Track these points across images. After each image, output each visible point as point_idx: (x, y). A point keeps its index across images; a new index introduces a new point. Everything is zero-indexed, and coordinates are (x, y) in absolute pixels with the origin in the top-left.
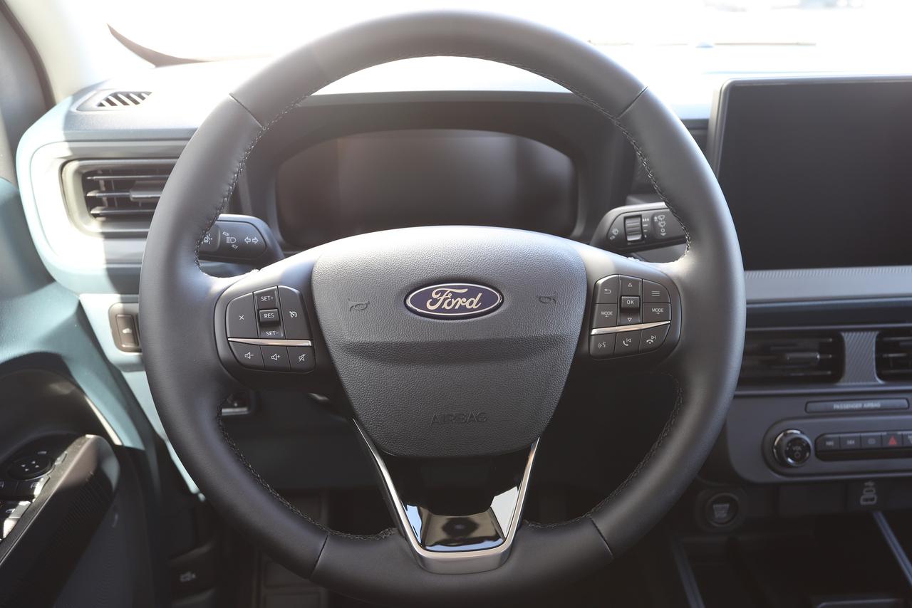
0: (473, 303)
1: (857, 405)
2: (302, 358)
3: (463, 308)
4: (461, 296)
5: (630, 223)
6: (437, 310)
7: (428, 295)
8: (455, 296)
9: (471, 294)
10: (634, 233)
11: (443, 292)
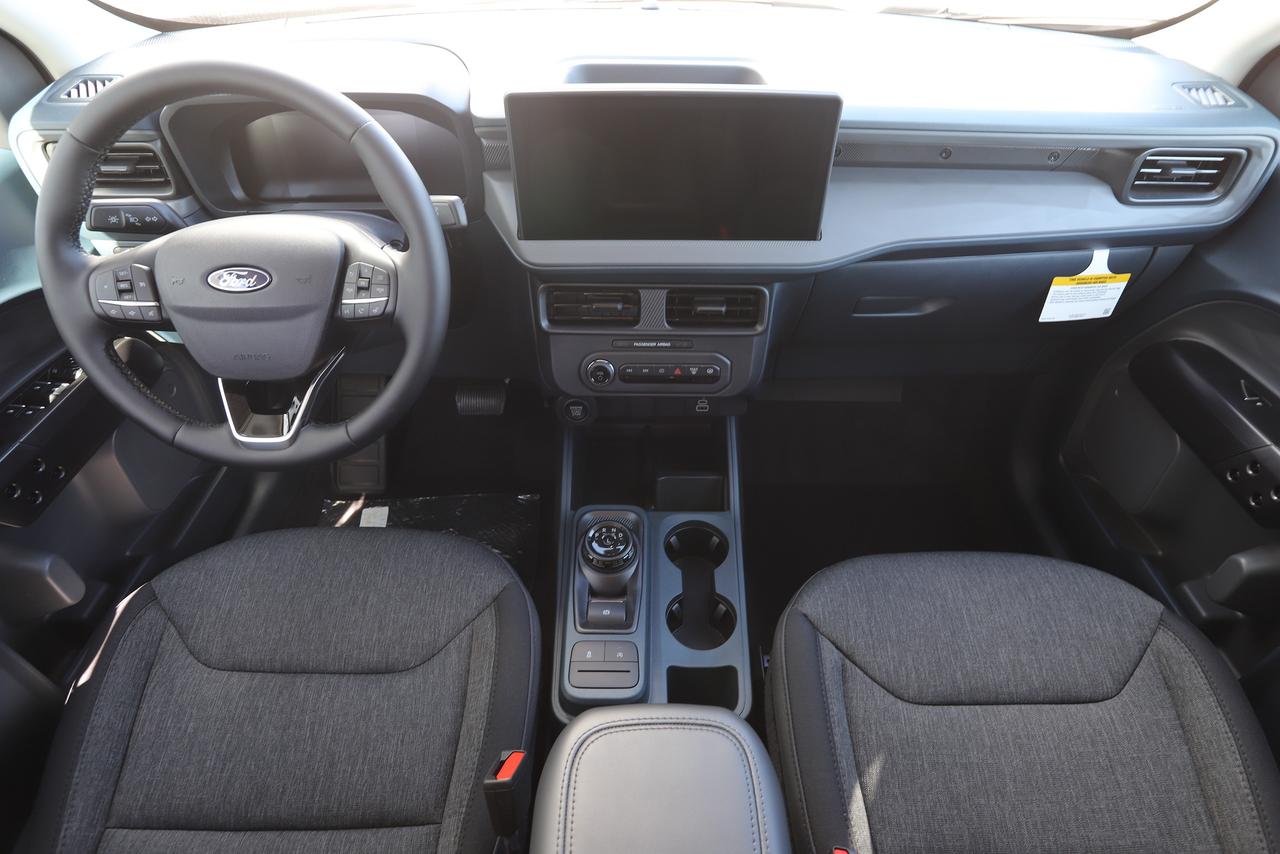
0: (250, 283)
1: (652, 344)
2: (151, 314)
6: (228, 286)
11: (231, 274)
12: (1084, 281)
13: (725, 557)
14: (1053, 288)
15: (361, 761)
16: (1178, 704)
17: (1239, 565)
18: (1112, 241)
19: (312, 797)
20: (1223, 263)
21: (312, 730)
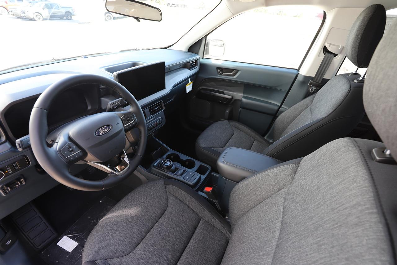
0: (107, 130)
1: (150, 121)
2: (81, 154)
3: (106, 131)
4: (104, 129)
5: (114, 105)
6: (102, 133)
7: (99, 132)
8: (103, 130)
9: (106, 128)
10: (115, 106)
11: (101, 130)
12: (189, 84)
13: (179, 156)
14: (187, 87)
15: (181, 225)
16: (238, 129)
17: (227, 112)
18: (189, 77)
19: (183, 239)
20: (201, 75)
21: (168, 232)
